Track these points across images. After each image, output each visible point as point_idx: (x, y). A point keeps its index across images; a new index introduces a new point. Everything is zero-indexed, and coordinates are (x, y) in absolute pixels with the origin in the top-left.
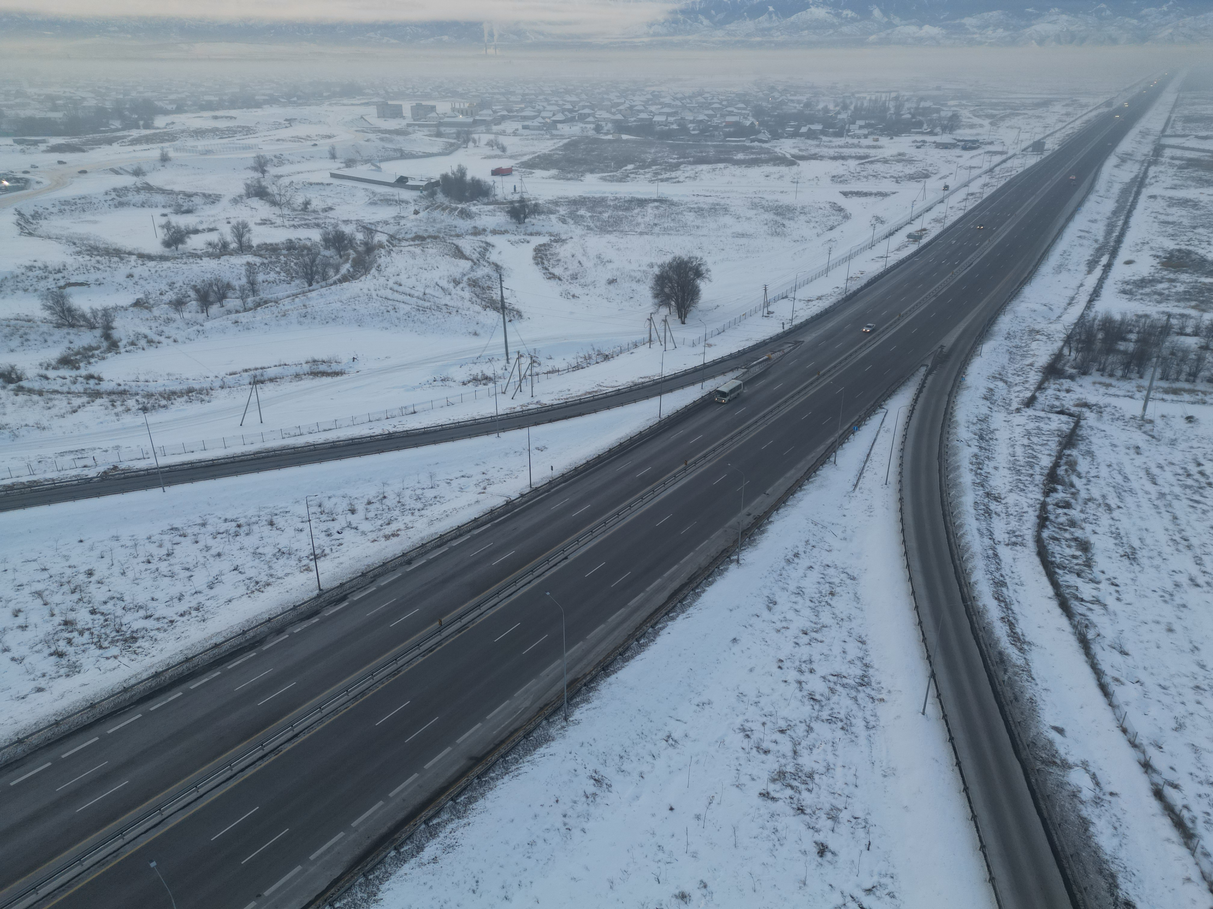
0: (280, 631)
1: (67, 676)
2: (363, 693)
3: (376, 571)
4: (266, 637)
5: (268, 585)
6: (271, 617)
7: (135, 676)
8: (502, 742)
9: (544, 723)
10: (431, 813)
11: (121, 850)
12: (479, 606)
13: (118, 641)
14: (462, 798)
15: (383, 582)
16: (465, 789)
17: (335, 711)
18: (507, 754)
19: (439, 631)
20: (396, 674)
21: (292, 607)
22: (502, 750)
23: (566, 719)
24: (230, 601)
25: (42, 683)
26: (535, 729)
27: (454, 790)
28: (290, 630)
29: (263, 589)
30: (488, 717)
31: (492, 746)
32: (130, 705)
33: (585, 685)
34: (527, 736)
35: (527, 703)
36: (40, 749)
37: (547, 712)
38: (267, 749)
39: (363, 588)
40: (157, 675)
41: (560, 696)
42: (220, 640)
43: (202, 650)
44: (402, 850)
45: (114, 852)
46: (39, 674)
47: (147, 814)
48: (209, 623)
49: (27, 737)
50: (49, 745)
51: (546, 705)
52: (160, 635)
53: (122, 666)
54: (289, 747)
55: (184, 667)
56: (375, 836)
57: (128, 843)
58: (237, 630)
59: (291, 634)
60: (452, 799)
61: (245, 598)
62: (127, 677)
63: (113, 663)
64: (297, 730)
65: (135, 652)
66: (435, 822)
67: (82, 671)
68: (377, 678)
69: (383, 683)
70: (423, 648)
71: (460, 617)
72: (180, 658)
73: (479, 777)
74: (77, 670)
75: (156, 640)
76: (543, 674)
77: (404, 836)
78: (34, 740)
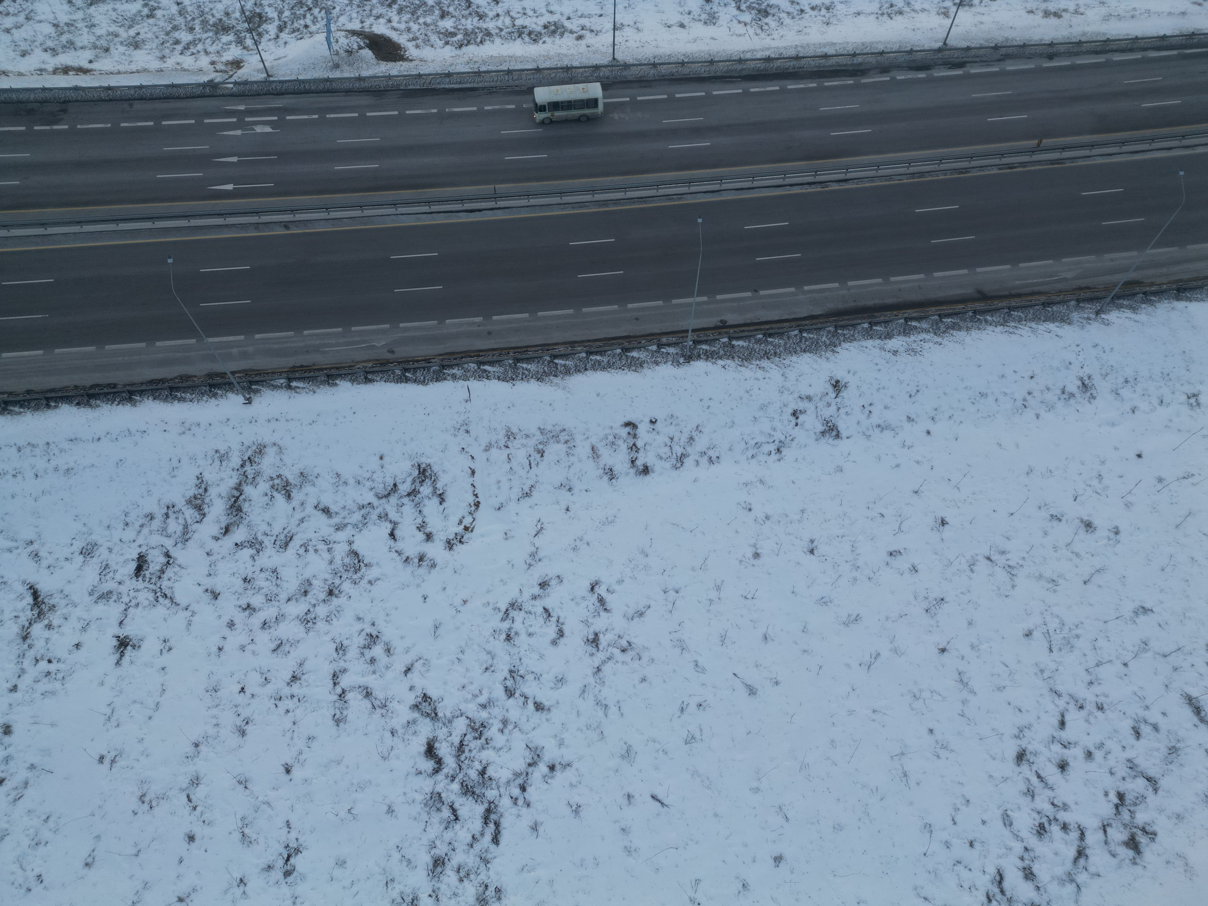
0: (884, 70)
1: (705, 23)
2: (922, 174)
3: (1010, 51)
4: (869, 70)
5: (901, 13)
6: (886, 50)
7: (753, 51)
8: (1019, 295)
9: (1073, 303)
10: (915, 315)
11: (685, 196)
12: (1092, 146)
13: (753, 8)
14: (949, 320)
15: (1011, 66)
16: (956, 314)
17: (889, 177)
18: (1015, 308)
19: (1033, 152)
20: (962, 173)
21: (909, 49)
22: (1014, 302)
23: (1097, 313)
24: (859, 14)
25: (686, 20)
26: (1059, 303)
27: (946, 309)
28: (893, 73)
29: (893, 15)
30: (1021, 265)
31: (1006, 293)
32: (738, 77)
33: (1145, 293)
34: (1045, 305)
35: (1069, 275)
36: (665, 80)
37: (1083, 295)
38: (819, 178)
39: (986, 62)
40: (768, 59)
41: (1108, 288)
42: (831, 51)
43: (813, 54)
44: (875, 328)
45: (680, 194)
46: (687, 10)
47: (712, 179)
48: (831, 28)
49: (660, 64)
50: (671, 80)
51: (1088, 288)
52: (787, 21)
53: (747, 35)
54: (835, 187)
55: (792, 64)
56: (862, 303)
57: (691, 193)
58: (850, 49)
59: (893, 79)
60: (939, 315)
61: (873, 17)
62: (746, 49)
63: (740, 29)
64: (849, 175)
65: (761, 28)
66: (914, 324)
67: (717, 25)
68: (943, 167)
69: (945, 175)
70: (1006, 160)
71: (1064, 148)
72: (792, 53)
73: (975, 312)
74: (714, 21)
75: (782, 23)
76: (1107, 256)
77: (882, 318)
78: (663, 69)
